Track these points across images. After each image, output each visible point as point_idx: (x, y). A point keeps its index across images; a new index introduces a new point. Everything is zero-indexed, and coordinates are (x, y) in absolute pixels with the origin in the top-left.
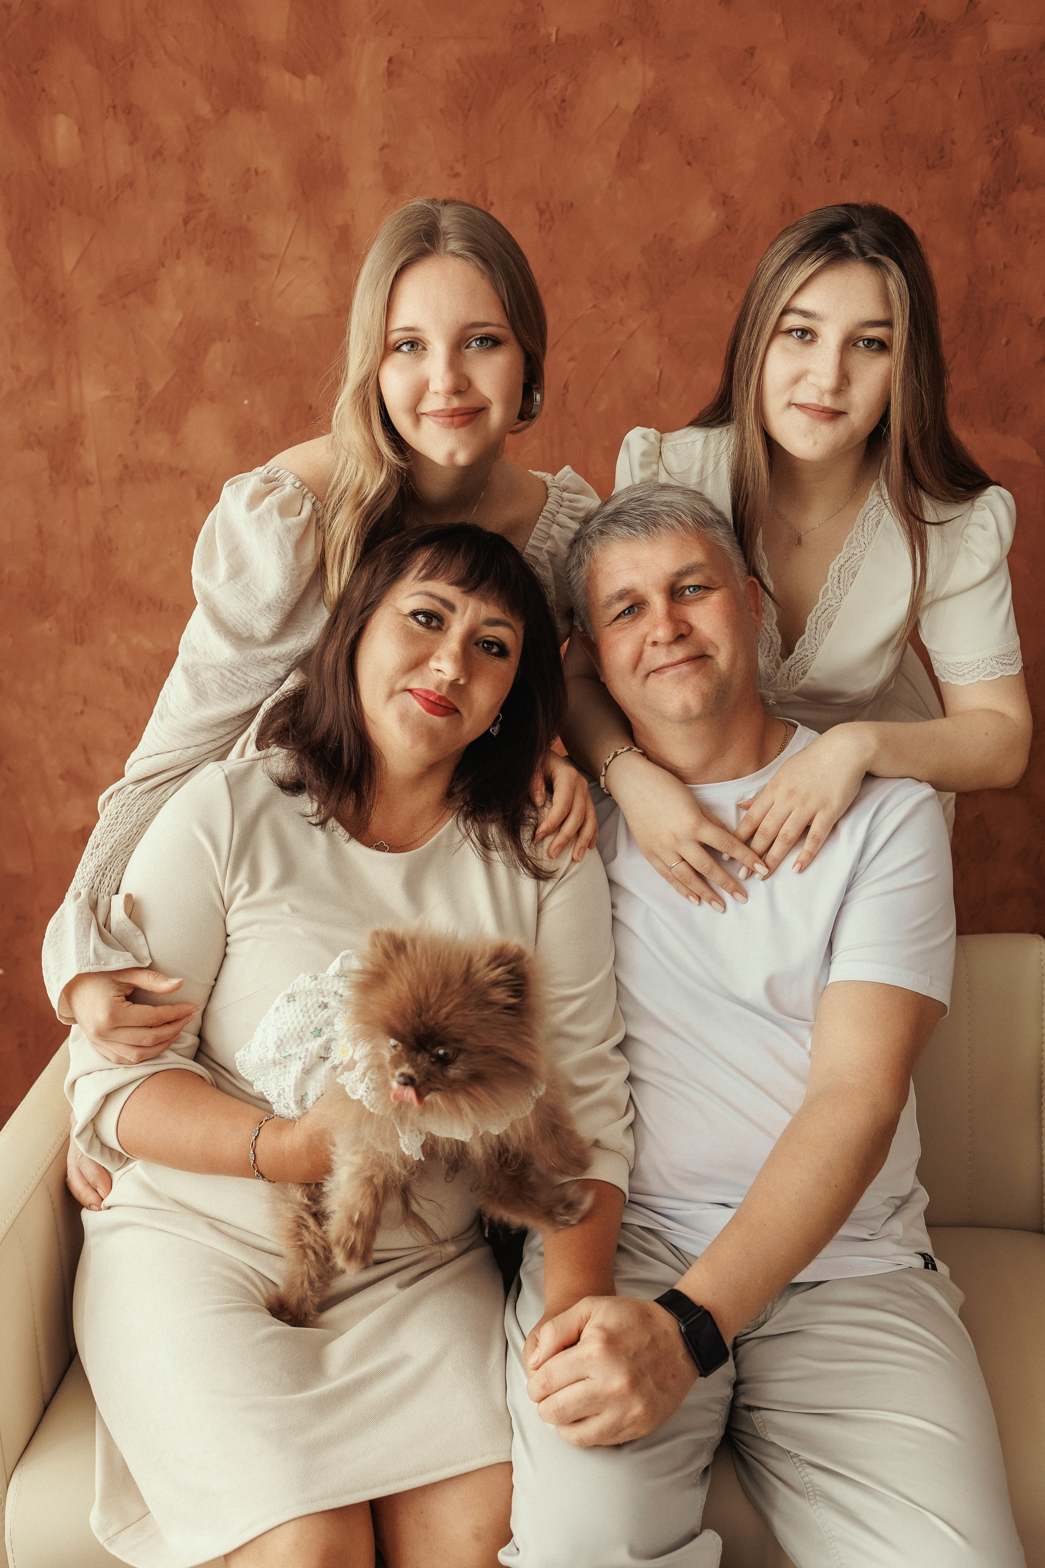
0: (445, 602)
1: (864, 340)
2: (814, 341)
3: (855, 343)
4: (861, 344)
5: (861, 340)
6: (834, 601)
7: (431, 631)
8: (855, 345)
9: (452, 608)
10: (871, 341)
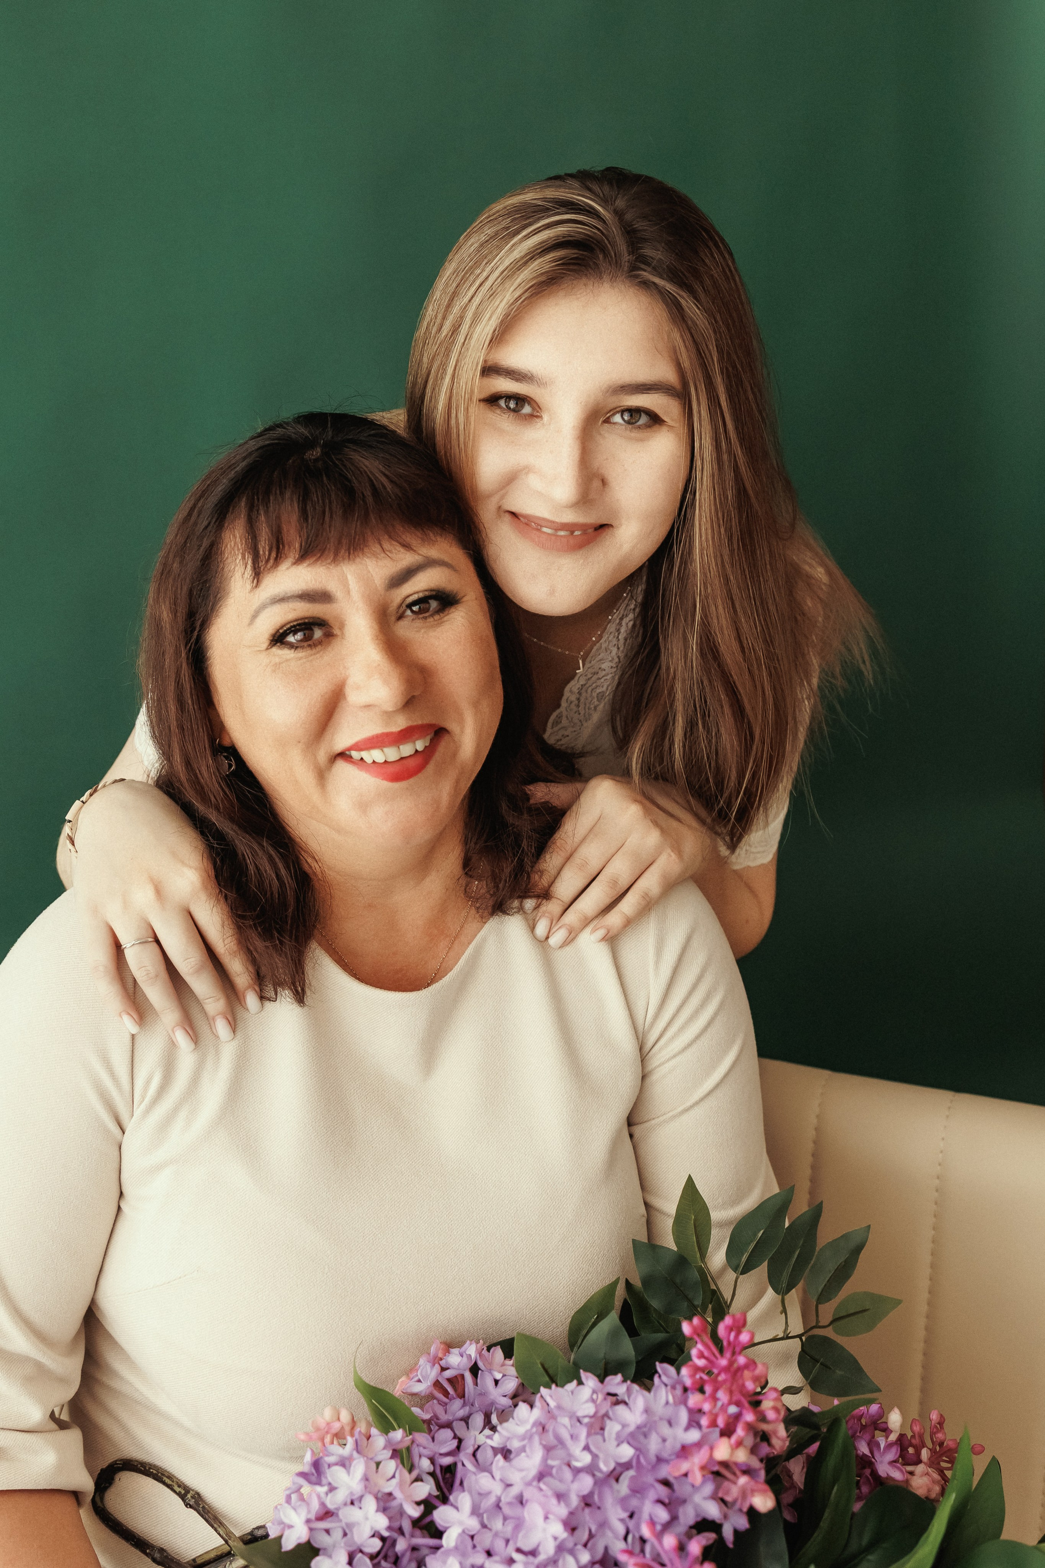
0: (308, 596)
1: (622, 412)
2: (537, 417)
3: (608, 418)
4: (617, 418)
5: (618, 412)
6: (570, 729)
7: (319, 648)
8: (607, 421)
9: (322, 597)
10: (634, 412)
